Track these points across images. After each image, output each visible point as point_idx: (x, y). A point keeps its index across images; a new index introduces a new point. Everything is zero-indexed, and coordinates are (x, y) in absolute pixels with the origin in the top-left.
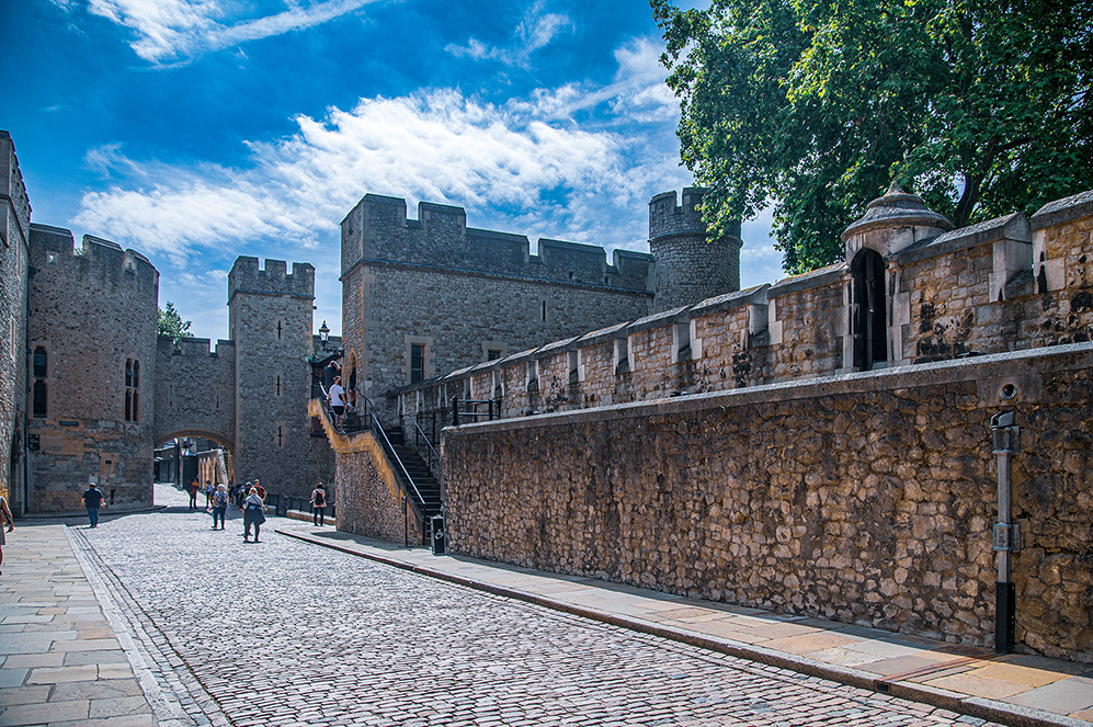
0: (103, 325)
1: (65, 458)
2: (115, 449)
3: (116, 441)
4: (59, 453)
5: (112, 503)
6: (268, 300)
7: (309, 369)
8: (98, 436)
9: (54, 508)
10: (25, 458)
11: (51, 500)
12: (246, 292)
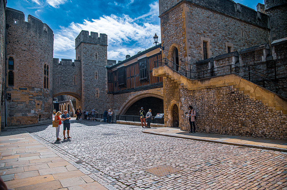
0: (36, 50)
1: (21, 103)
2: (41, 99)
3: (41, 96)
4: (19, 101)
5: (40, 121)
6: (92, 46)
7: (106, 70)
8: (34, 94)
9: (17, 124)
10: (5, 103)
11: (16, 120)
12: (85, 43)
